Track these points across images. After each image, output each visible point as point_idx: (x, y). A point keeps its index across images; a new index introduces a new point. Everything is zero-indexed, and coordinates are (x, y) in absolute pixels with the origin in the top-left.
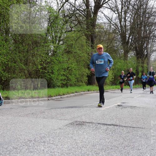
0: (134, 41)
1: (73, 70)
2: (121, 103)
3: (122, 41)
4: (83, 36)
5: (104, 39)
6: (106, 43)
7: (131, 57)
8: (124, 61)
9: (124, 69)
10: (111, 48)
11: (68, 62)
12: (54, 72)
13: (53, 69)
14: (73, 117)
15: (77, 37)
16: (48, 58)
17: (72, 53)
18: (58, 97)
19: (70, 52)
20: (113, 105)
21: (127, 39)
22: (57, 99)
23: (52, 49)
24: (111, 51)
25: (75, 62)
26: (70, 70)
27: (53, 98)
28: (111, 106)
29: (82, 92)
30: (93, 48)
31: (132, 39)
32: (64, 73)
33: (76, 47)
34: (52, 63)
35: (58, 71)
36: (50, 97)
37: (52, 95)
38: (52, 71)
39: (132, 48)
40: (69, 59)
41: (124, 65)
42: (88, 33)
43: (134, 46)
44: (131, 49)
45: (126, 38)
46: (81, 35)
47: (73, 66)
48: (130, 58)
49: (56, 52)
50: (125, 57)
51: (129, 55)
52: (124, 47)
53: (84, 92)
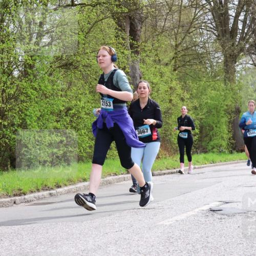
0: (250, 26)
1: (83, 115)
2: (218, 203)
3: (216, 28)
4: (106, 18)
5: (168, 24)
6: (174, 36)
7: (244, 73)
8: (225, 84)
9: (225, 107)
10: (187, 49)
11: (69, 93)
12: (29, 122)
13: (26, 115)
14: (83, 248)
15: (89, 23)
16: (9, 83)
17: (76, 68)
18: (40, 194)
19: (71, 64)
20: (197, 210)
21: (232, 21)
22: (39, 198)
23: (20, 59)
24: (187, 59)
25: (87, 92)
26: (75, 114)
27: (26, 197)
28: (191, 213)
29: (110, 175)
30: (137, 52)
31: (244, 22)
32: (58, 125)
33: (88, 51)
34: (22, 98)
35: (39, 119)
36: (20, 195)
37: (25, 188)
38: (24, 119)
39: (247, 46)
40: (70, 84)
41: (225, 96)
42: (119, 10)
43: (251, 40)
44: (242, 50)
45: (229, 19)
46: (102, 16)
47: (82, 104)
48: (241, 75)
49: (31, 67)
50: (227, 72)
51: (240, 66)
52: (222, 46)
53: (116, 174)
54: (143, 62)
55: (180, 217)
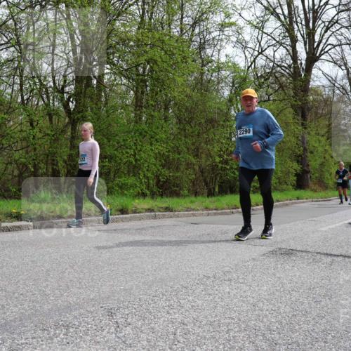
4: (287, 108)
5: (324, 112)
15: (277, 110)
16: (231, 145)
20: (341, 223)
28: (337, 225)
29: (287, 200)
30: (305, 128)
36: (235, 209)
42: (296, 103)
46: (285, 107)
53: (290, 200)
54: (309, 133)
55: (331, 227)
